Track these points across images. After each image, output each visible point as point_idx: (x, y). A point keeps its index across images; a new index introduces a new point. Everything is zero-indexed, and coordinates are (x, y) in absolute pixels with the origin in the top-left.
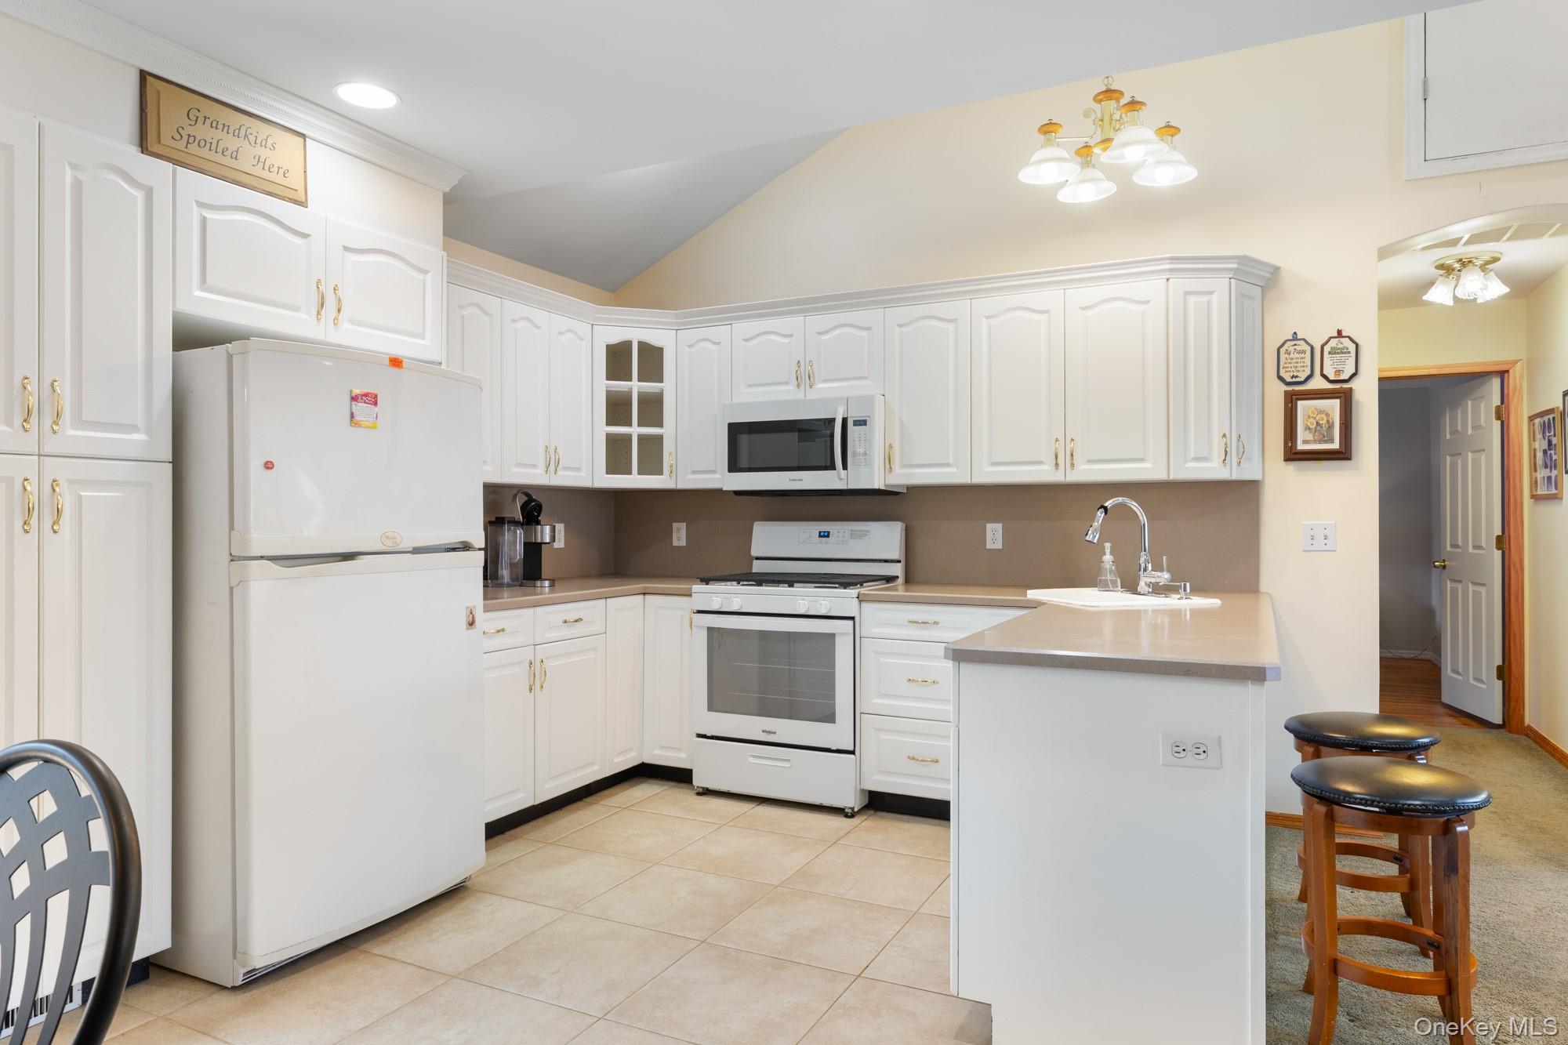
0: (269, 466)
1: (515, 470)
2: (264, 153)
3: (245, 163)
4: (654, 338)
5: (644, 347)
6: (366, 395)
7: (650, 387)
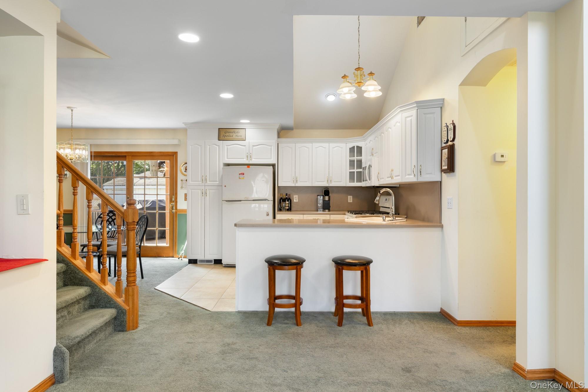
0: (225, 186)
1: (317, 183)
2: (237, 134)
3: (234, 137)
4: (360, 144)
5: (357, 147)
6: (242, 173)
7: (359, 158)
